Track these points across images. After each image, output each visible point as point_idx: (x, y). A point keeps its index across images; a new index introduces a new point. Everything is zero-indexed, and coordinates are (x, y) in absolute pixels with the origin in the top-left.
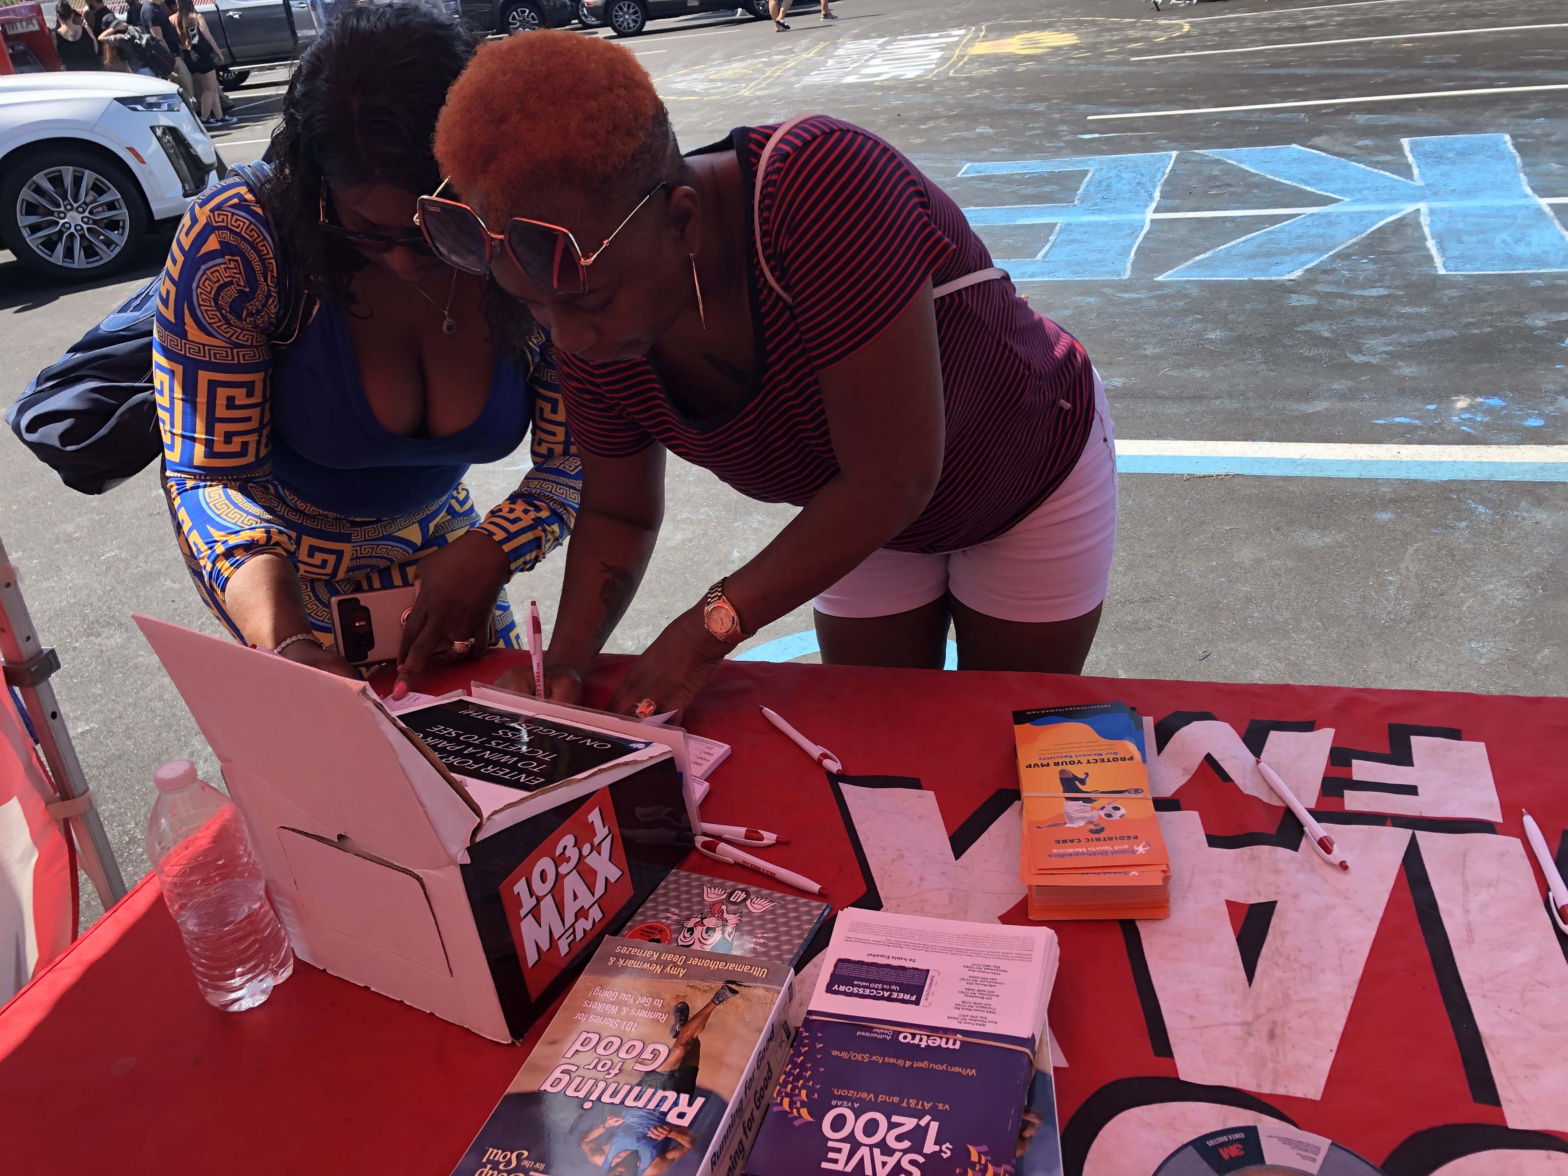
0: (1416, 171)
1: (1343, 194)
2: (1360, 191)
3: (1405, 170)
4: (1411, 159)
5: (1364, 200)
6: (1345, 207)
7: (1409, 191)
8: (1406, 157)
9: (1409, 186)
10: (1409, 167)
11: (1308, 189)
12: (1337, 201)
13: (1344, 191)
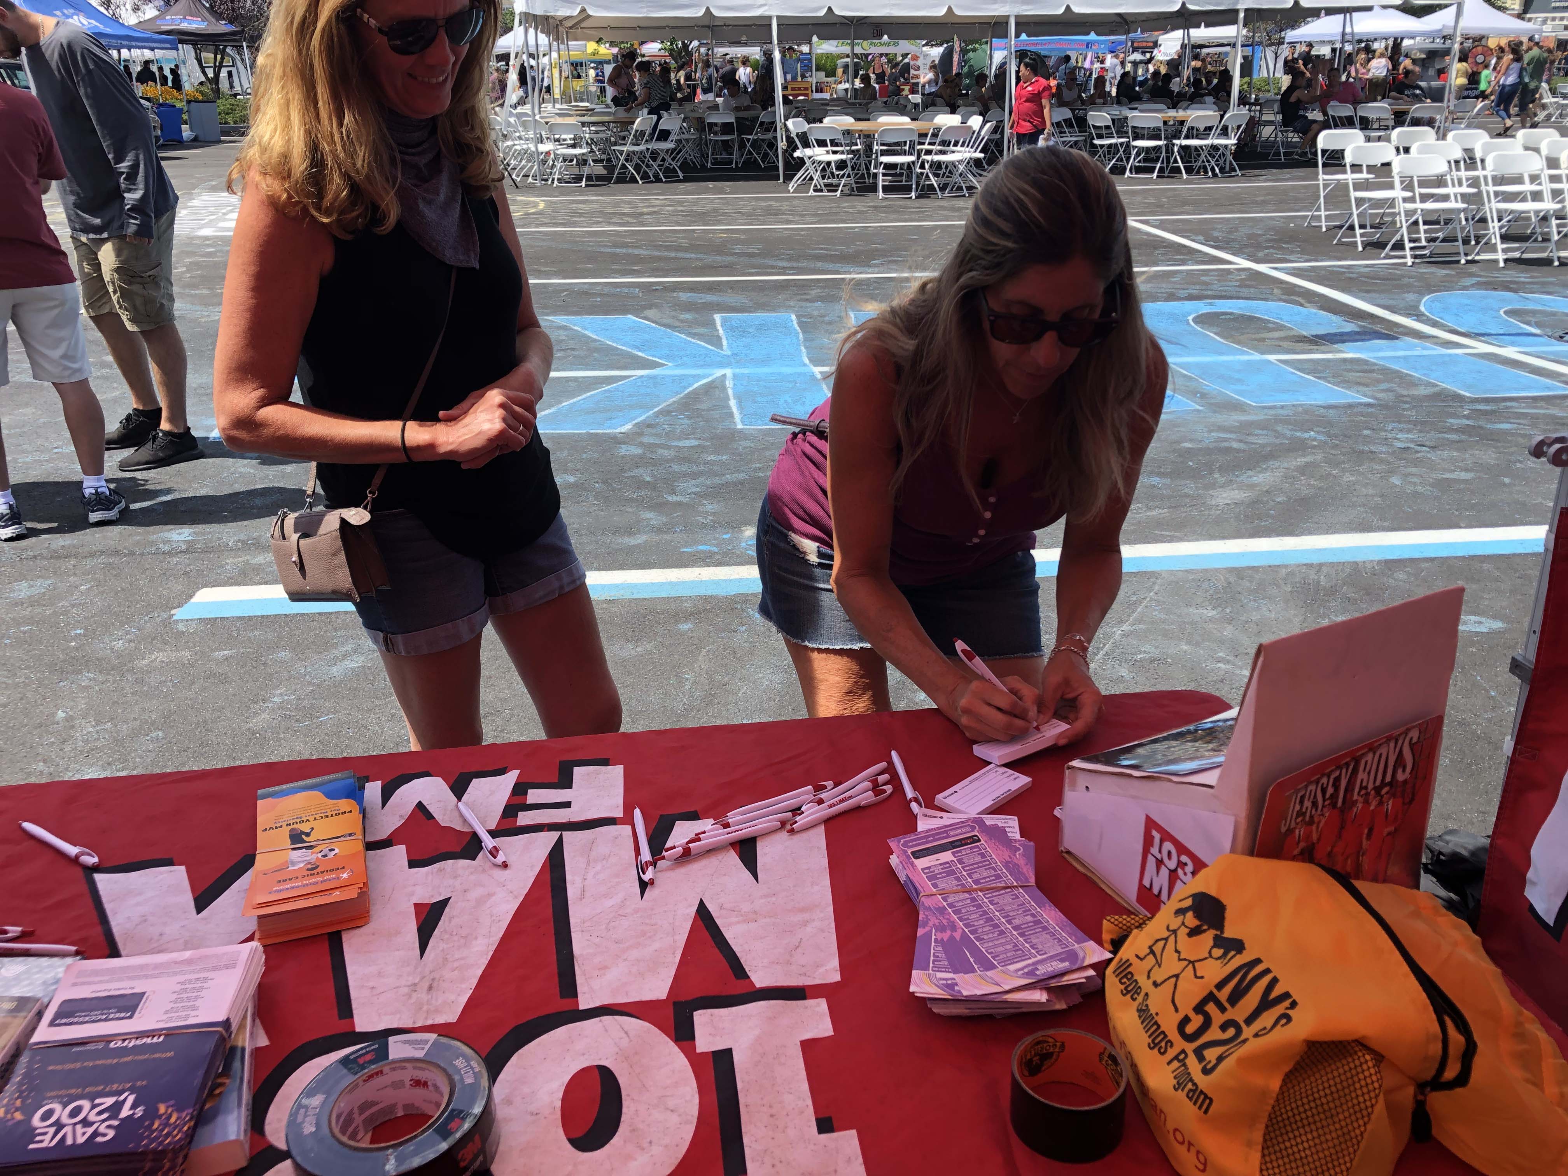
0: (725, 342)
1: (666, 360)
2: (681, 357)
3: (716, 341)
4: (721, 332)
5: (683, 365)
6: (669, 370)
7: (719, 359)
8: (717, 330)
9: (718, 355)
10: (719, 338)
11: (640, 354)
12: (663, 365)
13: (668, 357)
